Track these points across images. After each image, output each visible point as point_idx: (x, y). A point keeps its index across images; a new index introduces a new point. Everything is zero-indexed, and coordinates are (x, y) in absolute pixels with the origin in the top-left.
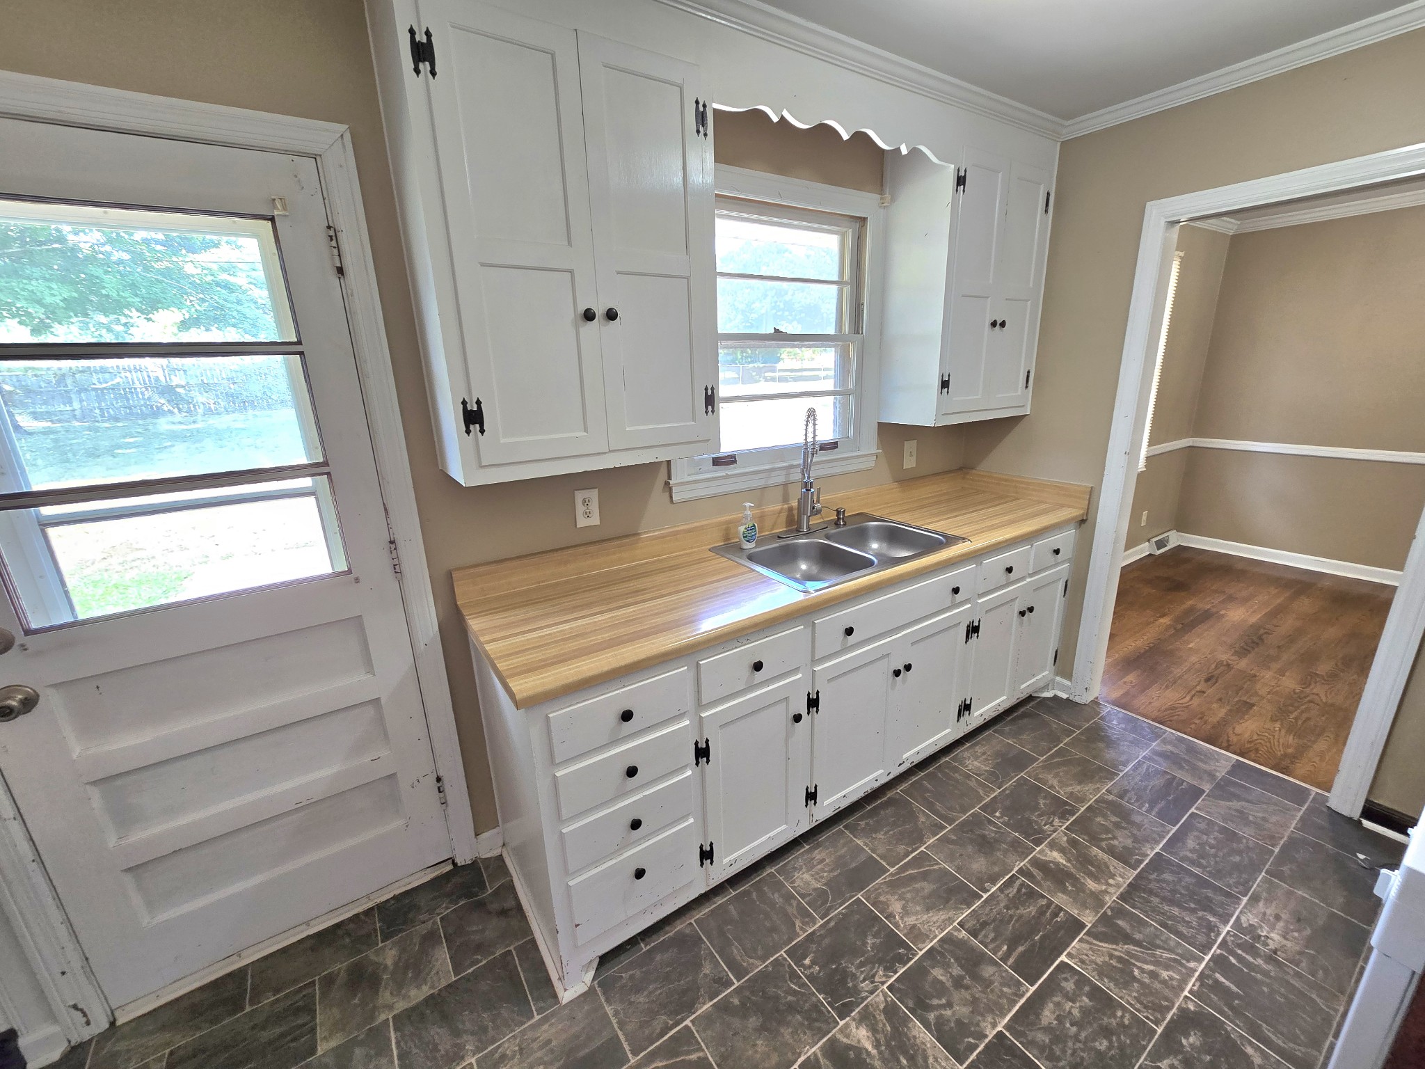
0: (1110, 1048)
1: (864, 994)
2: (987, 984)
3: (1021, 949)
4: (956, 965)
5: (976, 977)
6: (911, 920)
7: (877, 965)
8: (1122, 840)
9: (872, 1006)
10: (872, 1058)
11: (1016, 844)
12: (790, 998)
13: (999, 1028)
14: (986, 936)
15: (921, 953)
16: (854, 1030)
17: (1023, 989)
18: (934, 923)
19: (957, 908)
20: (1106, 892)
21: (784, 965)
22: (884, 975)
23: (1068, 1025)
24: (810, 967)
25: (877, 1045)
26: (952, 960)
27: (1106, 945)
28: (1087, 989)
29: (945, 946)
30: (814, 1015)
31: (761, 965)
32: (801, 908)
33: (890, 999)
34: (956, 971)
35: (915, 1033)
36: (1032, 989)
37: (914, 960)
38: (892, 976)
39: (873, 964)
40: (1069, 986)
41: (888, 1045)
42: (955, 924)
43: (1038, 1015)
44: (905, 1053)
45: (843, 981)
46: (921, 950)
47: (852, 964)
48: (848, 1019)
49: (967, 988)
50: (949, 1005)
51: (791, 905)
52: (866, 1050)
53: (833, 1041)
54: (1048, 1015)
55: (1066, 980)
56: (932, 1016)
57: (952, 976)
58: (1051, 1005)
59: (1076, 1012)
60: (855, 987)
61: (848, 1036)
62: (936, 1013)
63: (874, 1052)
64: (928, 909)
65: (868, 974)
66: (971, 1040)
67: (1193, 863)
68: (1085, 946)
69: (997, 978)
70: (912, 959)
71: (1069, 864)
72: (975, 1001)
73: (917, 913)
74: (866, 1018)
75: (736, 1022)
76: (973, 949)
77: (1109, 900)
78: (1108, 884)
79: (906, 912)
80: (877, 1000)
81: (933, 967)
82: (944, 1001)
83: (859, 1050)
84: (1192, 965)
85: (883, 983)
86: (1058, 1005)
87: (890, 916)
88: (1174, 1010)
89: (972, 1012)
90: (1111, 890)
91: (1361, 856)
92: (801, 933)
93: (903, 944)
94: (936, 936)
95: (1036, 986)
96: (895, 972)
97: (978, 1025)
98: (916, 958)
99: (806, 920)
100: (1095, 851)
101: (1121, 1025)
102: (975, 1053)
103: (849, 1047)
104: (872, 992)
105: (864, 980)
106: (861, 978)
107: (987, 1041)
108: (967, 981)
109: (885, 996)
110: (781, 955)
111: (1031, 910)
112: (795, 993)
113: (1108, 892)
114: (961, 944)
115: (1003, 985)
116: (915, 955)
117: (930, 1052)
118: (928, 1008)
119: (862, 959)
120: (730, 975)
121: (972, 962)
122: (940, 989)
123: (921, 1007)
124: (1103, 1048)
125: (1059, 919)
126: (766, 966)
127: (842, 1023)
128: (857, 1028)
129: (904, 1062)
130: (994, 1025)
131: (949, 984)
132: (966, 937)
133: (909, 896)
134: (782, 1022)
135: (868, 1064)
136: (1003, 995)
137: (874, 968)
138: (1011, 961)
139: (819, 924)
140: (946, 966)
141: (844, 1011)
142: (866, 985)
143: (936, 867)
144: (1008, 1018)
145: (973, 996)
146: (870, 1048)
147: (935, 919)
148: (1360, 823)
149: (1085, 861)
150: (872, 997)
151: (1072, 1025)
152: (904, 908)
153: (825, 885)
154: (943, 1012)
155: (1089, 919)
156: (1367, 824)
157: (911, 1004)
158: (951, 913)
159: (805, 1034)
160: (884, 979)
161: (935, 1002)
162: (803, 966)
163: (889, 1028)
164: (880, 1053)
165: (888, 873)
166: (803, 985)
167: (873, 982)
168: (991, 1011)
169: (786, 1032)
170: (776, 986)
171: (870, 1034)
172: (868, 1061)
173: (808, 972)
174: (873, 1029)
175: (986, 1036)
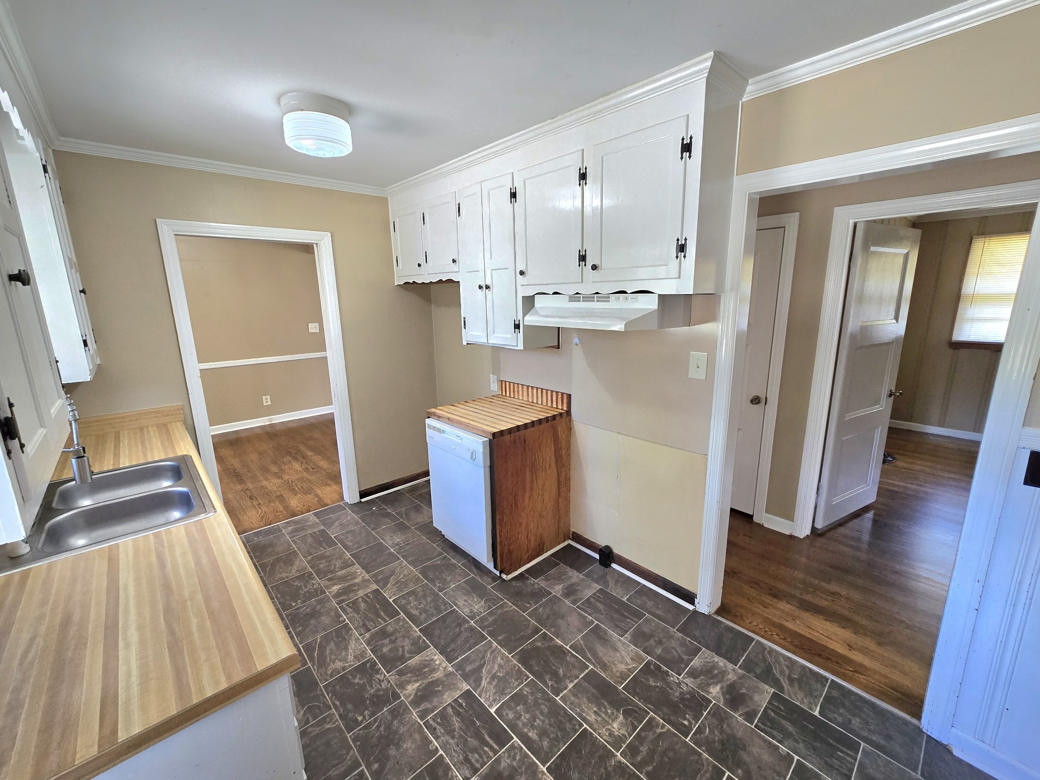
0: (431, 597)
1: (389, 686)
2: (395, 631)
3: (382, 614)
4: (383, 641)
5: (392, 634)
6: (350, 658)
7: (374, 678)
8: (338, 563)
9: (396, 682)
10: (423, 683)
11: (320, 602)
12: (382, 729)
13: (417, 630)
14: (371, 626)
15: (372, 656)
16: (408, 692)
17: (402, 618)
18: (356, 647)
19: (351, 635)
20: (363, 577)
21: (358, 734)
22: (381, 674)
23: (420, 607)
24: (364, 717)
25: (417, 681)
26: (381, 642)
27: (389, 585)
28: (406, 597)
29: (372, 643)
30: (395, 713)
31: (354, 751)
32: (318, 724)
33: (394, 673)
34: (387, 641)
35: (414, 663)
36: (402, 614)
37: (376, 660)
38: (382, 671)
39: (372, 680)
40: (404, 602)
41: (417, 676)
42: (360, 638)
43: (414, 615)
44: (423, 669)
45: (378, 697)
46: (371, 655)
47: (369, 691)
48: (401, 695)
49: (396, 639)
50: (403, 647)
51: (311, 732)
52: (419, 686)
53: (411, 703)
54: (415, 612)
55: (401, 602)
56: (407, 655)
57: (389, 644)
58: (411, 610)
59: (415, 603)
60: (383, 690)
61: (410, 695)
62: (406, 653)
63: (420, 682)
64: (346, 648)
65: (378, 683)
66: (421, 641)
67: (360, 547)
68: (387, 592)
69: (394, 626)
70: (374, 660)
71: (342, 585)
72: (404, 637)
73: (347, 655)
74: (402, 686)
75: (390, 764)
76: (377, 633)
77: (367, 577)
78: (360, 575)
79: (345, 660)
80: (393, 680)
81: (382, 651)
82: (401, 649)
83: (418, 690)
84: (404, 564)
85: (385, 675)
86: (411, 608)
87: (344, 669)
88: (420, 575)
89: (408, 638)
90: (363, 575)
91: (374, 508)
92: (337, 723)
93: (364, 664)
94: (365, 647)
95: (401, 612)
96: (381, 669)
97: (415, 638)
98: (375, 658)
99: (328, 720)
100: (339, 573)
101: (423, 591)
102: (427, 641)
103: (416, 694)
104: (389, 682)
105: (381, 685)
106: (379, 687)
107: (422, 635)
108: (393, 638)
109: (391, 675)
110: (350, 737)
111: (363, 606)
112: (379, 726)
113: (364, 576)
114: (372, 637)
115: (398, 625)
116: (373, 658)
117: (424, 658)
118: (403, 655)
119: (367, 686)
120: (354, 773)
121: (383, 634)
122: (395, 649)
123: (403, 659)
124: (430, 599)
125: (371, 597)
126: (356, 747)
127: (403, 698)
128: (407, 690)
129: (427, 669)
130: (416, 631)
131: (392, 645)
132: (369, 634)
133: (333, 657)
134: (396, 733)
135: (425, 686)
136: (403, 625)
137: (375, 680)
138: (387, 619)
139: (335, 711)
140: (383, 645)
141: (396, 696)
142: (384, 685)
143: (319, 640)
144: (413, 626)
145: (401, 637)
146: (418, 684)
147: (353, 646)
148: (361, 501)
149: (343, 579)
150: (391, 682)
151: (420, 605)
152: (340, 660)
153: (303, 707)
154: (406, 650)
155: (374, 587)
156: (363, 500)
157: (400, 663)
158: (353, 638)
159: (405, 718)
160: (383, 675)
161: (400, 653)
162: (362, 722)
163: (410, 675)
164: (421, 680)
165: (311, 667)
166: (375, 721)
167: (383, 681)
168: (409, 632)
169: (402, 730)
170: (372, 738)
171: (411, 684)
172: (424, 685)
173: (367, 718)
174: (409, 682)
175: (420, 635)
